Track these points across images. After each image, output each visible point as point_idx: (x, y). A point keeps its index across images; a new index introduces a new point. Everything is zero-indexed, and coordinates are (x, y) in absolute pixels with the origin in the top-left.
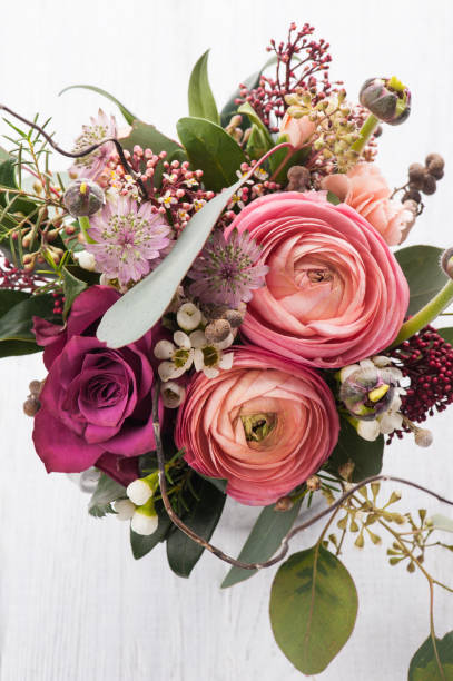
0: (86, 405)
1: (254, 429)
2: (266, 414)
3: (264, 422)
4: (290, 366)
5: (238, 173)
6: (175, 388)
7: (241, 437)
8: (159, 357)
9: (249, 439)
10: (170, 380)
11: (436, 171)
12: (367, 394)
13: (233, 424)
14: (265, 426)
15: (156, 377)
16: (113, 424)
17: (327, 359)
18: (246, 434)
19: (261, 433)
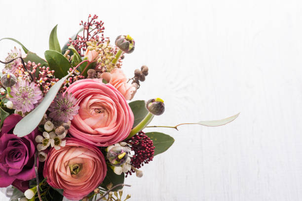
0: (9, 160)
1: (74, 170)
2: (79, 164)
3: (78, 167)
5: (68, 71)
6: (43, 154)
7: (69, 173)
8: (37, 142)
9: (72, 173)
10: (41, 151)
11: (145, 72)
12: (117, 156)
13: (66, 168)
14: (78, 169)
15: (36, 149)
16: (20, 168)
17: (102, 143)
18: (71, 172)
19: (76, 171)
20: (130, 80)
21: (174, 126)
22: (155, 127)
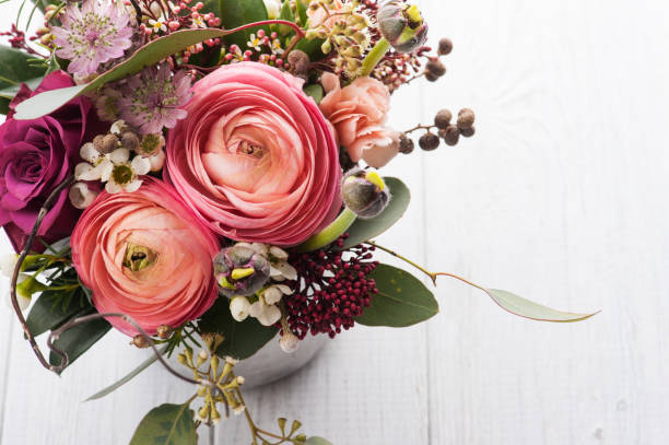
0: (13, 172)
1: (134, 258)
2: (150, 251)
3: (144, 256)
4: (189, 218)
5: (253, 36)
6: (84, 189)
7: (119, 260)
8: (83, 156)
9: (125, 264)
10: (82, 181)
12: (231, 269)
13: (118, 246)
14: (144, 260)
15: (72, 171)
16: (23, 198)
17: (223, 225)
18: (125, 259)
19: (138, 264)
20: (419, 127)
21: (431, 272)
22: (393, 253)
